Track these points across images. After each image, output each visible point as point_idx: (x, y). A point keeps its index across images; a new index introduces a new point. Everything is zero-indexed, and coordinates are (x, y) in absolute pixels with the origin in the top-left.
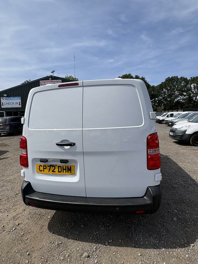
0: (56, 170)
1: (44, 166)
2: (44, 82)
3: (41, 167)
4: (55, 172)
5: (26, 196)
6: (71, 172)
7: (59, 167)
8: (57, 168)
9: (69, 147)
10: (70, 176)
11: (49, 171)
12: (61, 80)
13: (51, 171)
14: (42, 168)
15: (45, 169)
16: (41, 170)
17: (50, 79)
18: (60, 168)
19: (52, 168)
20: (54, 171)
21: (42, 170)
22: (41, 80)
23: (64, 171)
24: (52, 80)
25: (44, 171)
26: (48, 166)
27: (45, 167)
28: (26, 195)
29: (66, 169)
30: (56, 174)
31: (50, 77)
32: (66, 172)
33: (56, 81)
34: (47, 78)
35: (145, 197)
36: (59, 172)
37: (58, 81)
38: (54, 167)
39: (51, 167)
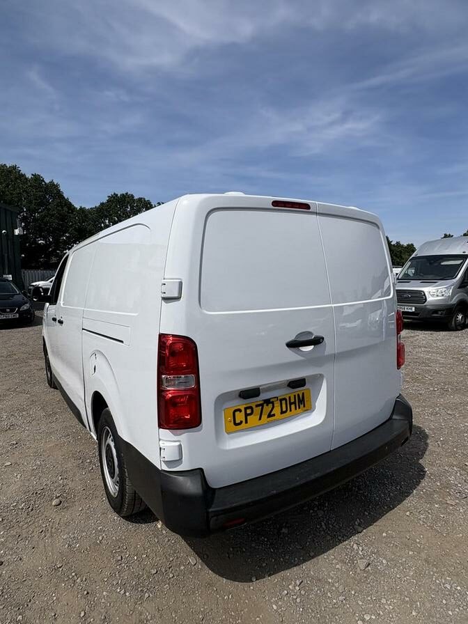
0: (277, 411)
1: (246, 409)
3: (237, 413)
4: (274, 415)
5: (210, 510)
6: (304, 406)
7: (281, 400)
8: (277, 404)
9: (311, 347)
10: (304, 415)
11: (260, 419)
13: (264, 417)
14: (240, 417)
15: (248, 417)
16: (238, 421)
18: (284, 402)
19: (267, 409)
20: (272, 413)
21: (241, 422)
23: (293, 406)
25: (246, 422)
26: (257, 406)
27: (249, 411)
28: (210, 508)
29: (295, 403)
30: (277, 420)
32: (296, 409)
35: (394, 417)
36: (282, 412)
38: (271, 405)
39: (265, 405)
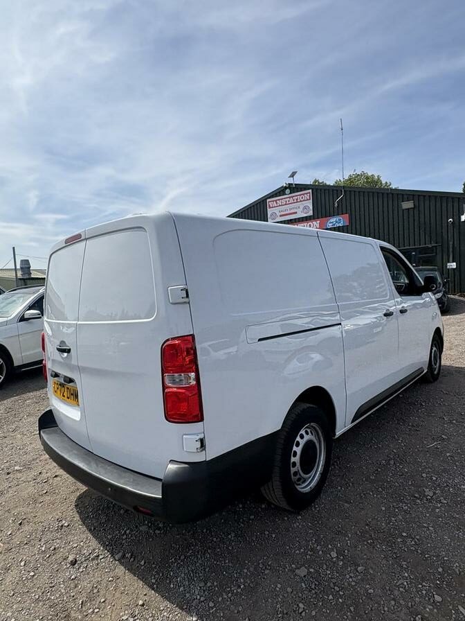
2: (276, 201)
6: (78, 401)
9: (66, 354)
12: (310, 191)
17: (288, 191)
18: (68, 390)
20: (64, 394)
22: (270, 198)
24: (290, 193)
29: (73, 395)
31: (286, 188)
32: (73, 400)
33: (300, 195)
34: (280, 192)
36: (67, 397)
37: (303, 194)
